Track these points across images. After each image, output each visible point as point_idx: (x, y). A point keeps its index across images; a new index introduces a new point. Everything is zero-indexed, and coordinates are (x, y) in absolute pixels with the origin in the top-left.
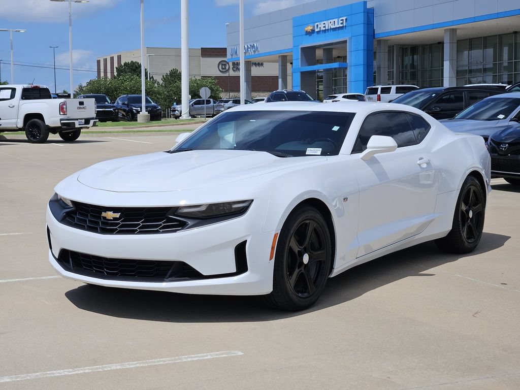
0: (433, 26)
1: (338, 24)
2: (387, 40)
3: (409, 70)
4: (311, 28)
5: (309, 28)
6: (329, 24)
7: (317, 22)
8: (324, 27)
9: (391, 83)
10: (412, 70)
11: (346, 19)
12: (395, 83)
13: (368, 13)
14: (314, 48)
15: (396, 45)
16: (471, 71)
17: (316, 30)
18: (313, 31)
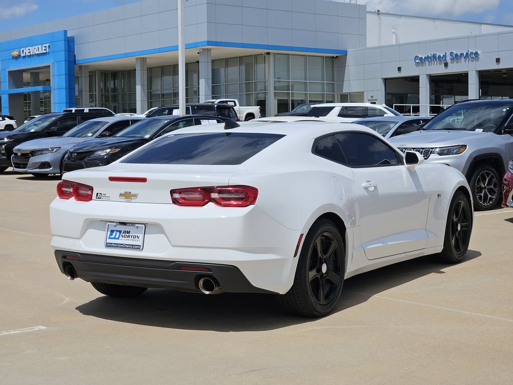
0: (126, 55)
1: (42, 50)
2: (88, 66)
3: (110, 94)
4: (18, 53)
5: (16, 53)
6: (34, 50)
7: (22, 48)
8: (29, 52)
9: (94, 105)
10: (114, 94)
11: (49, 46)
12: (97, 105)
13: (68, 41)
14: (22, 72)
15: (98, 70)
16: (163, 95)
17: (22, 55)
18: (19, 56)
